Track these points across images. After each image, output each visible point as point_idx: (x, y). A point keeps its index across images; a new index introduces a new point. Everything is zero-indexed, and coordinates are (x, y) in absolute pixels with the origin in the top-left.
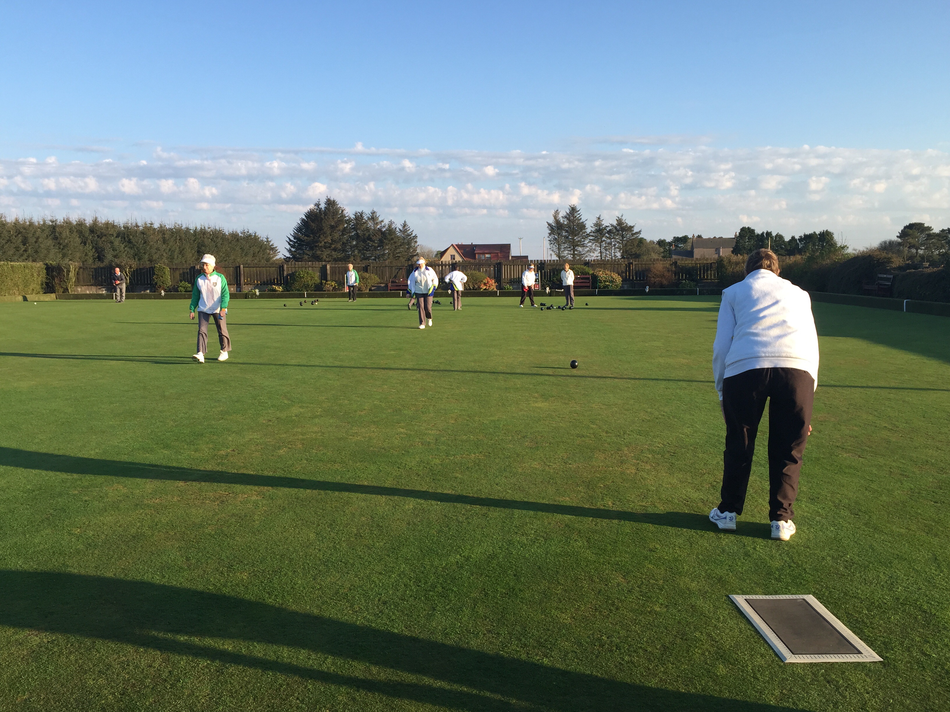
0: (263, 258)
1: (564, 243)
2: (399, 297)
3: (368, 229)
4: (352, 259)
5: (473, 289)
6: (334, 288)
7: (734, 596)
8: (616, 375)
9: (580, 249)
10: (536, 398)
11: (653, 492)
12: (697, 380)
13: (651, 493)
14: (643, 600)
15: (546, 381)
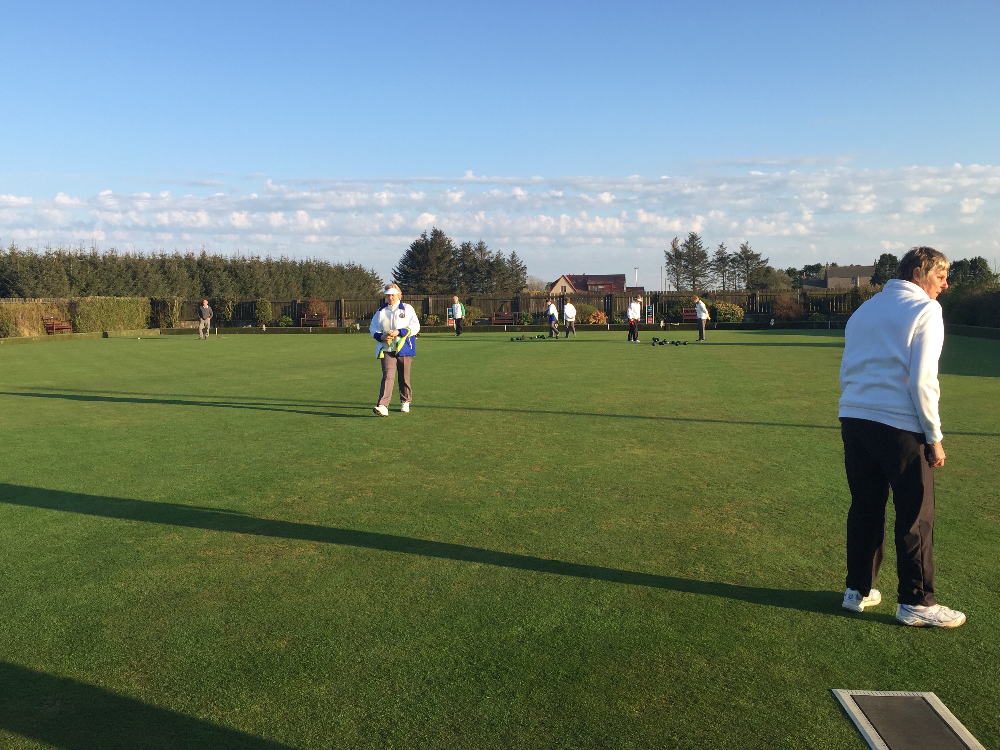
0: (368, 291)
1: (684, 273)
2: (504, 331)
3: (475, 261)
4: (458, 291)
5: (582, 323)
6: (436, 322)
7: (838, 690)
8: (727, 419)
9: (700, 279)
10: (634, 444)
11: (754, 557)
12: (819, 425)
13: (751, 558)
14: (728, 691)
15: (647, 424)
